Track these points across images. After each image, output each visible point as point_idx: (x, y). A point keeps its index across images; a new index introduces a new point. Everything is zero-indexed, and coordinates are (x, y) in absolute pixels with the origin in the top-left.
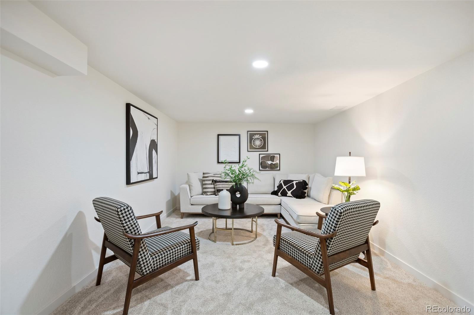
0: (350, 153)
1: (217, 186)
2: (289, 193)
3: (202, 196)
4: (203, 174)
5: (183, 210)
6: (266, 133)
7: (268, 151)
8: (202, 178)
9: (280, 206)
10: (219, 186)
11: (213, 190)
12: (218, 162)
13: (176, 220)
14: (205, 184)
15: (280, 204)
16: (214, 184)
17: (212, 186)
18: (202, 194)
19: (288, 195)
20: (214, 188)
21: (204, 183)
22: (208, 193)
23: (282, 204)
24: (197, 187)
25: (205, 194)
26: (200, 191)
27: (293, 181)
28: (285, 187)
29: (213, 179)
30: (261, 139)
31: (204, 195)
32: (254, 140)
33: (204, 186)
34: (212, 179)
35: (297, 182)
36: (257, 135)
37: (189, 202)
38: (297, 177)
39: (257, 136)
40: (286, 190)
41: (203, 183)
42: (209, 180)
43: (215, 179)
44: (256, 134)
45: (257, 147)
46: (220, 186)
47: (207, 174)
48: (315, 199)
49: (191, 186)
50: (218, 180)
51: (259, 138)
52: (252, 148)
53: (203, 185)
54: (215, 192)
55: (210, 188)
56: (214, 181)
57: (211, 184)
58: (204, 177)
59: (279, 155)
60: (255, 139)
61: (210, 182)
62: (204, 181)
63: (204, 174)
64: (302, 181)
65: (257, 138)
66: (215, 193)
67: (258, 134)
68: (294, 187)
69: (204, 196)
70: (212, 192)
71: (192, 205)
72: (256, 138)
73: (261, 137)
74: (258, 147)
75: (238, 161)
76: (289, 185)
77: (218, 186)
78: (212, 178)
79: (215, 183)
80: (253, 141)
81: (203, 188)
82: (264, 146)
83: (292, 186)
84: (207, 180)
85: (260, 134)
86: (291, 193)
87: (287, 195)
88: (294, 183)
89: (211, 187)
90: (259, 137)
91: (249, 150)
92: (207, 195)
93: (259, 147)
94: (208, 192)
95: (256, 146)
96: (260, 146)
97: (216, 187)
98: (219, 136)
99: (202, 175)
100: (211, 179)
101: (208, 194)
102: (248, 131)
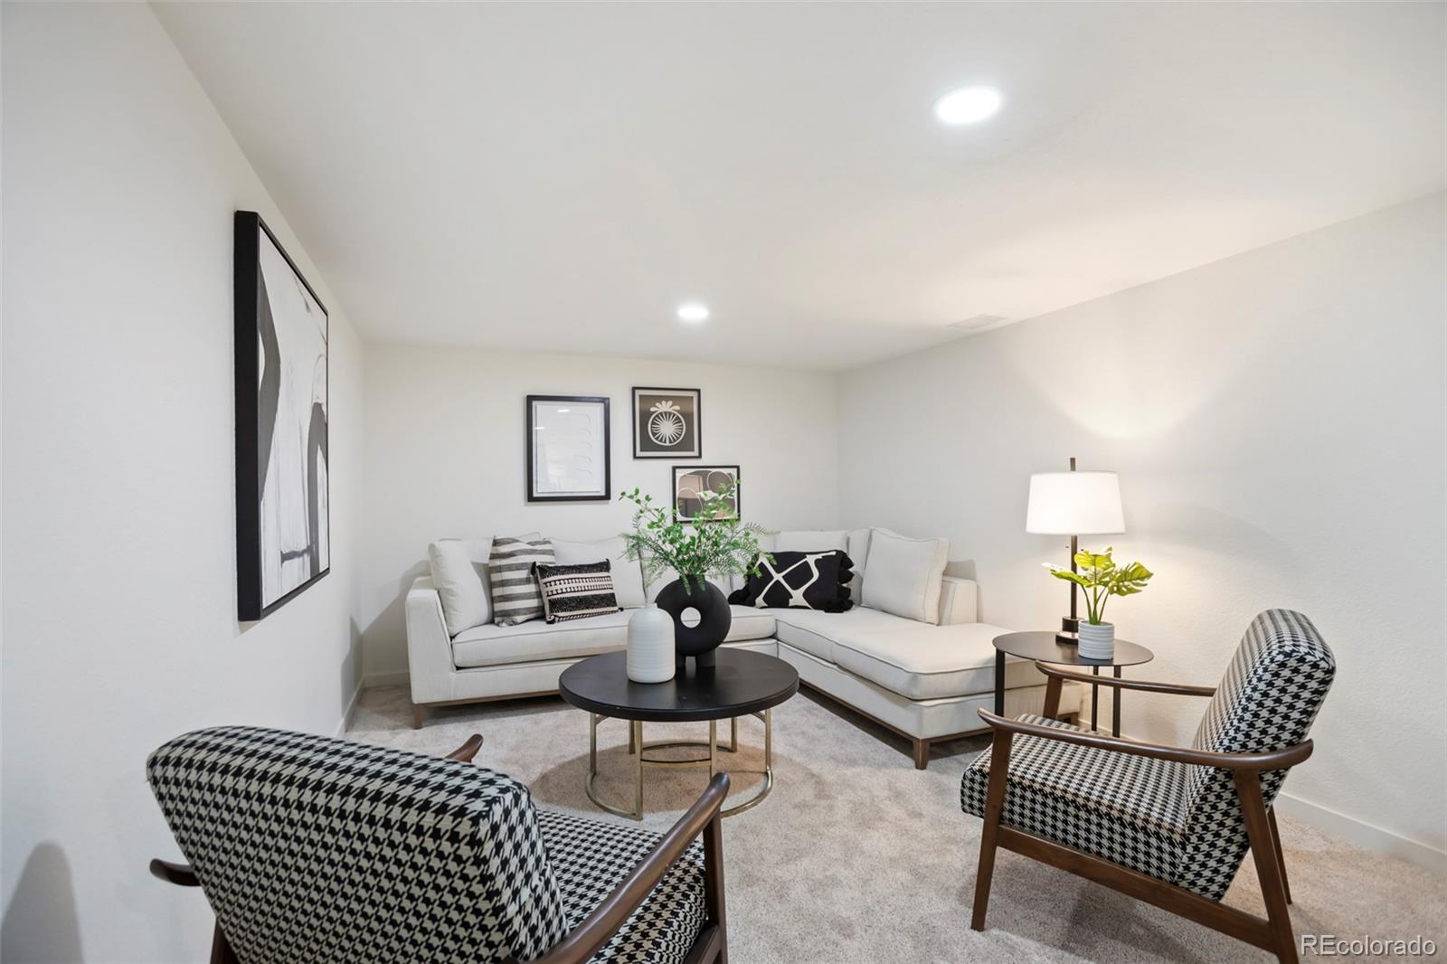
0: (1073, 460)
1: (550, 589)
2: (797, 596)
3: (492, 630)
4: (491, 541)
5: (424, 690)
6: (695, 395)
7: (700, 456)
8: (486, 560)
9: (775, 641)
10: (558, 587)
11: (534, 603)
12: (531, 498)
13: (398, 737)
14: (503, 583)
15: (773, 636)
16: (537, 582)
17: (531, 588)
18: (491, 622)
19: (792, 602)
20: (539, 595)
21: (496, 577)
22: (519, 614)
23: (779, 636)
24: (473, 598)
25: (508, 620)
26: (483, 611)
27: (803, 555)
28: (778, 577)
29: (534, 563)
30: (678, 418)
31: (504, 624)
32: (654, 419)
33: (497, 592)
34: (533, 561)
35: (820, 556)
36: (664, 402)
37: (449, 659)
38: (815, 542)
39: (664, 407)
40: (784, 587)
41: (489, 577)
42: (519, 567)
43: (540, 560)
44: (660, 399)
45: (665, 442)
46: (563, 586)
47: (509, 543)
48: (883, 611)
49: (449, 592)
50: (550, 565)
51: (670, 413)
52: (646, 444)
53: (491, 585)
54: (541, 609)
55: (524, 595)
56: (537, 570)
57: (528, 581)
58: (493, 557)
59: (736, 470)
60: (657, 416)
61: (524, 574)
62: (499, 569)
63: (496, 543)
64: (834, 553)
65: (666, 413)
66: (539, 614)
67: (667, 398)
68: (812, 576)
69: (505, 630)
70: (528, 610)
71: (458, 668)
72: (661, 414)
73: (677, 408)
74: (668, 444)
75: (603, 493)
76: (793, 570)
77: (554, 588)
78: (529, 559)
79: (543, 577)
80: (653, 423)
81: (492, 600)
82: (687, 442)
83: (805, 572)
84: (510, 568)
85: (675, 400)
86: (805, 595)
87: (788, 603)
88: (811, 560)
89: (526, 594)
90: (670, 410)
91: (639, 453)
92: (516, 623)
93: (670, 442)
94: (516, 612)
95: (661, 441)
96: (675, 441)
97: (544, 590)
98: (534, 403)
99: (489, 549)
100: (526, 564)
101: (519, 618)
102: (634, 389)
